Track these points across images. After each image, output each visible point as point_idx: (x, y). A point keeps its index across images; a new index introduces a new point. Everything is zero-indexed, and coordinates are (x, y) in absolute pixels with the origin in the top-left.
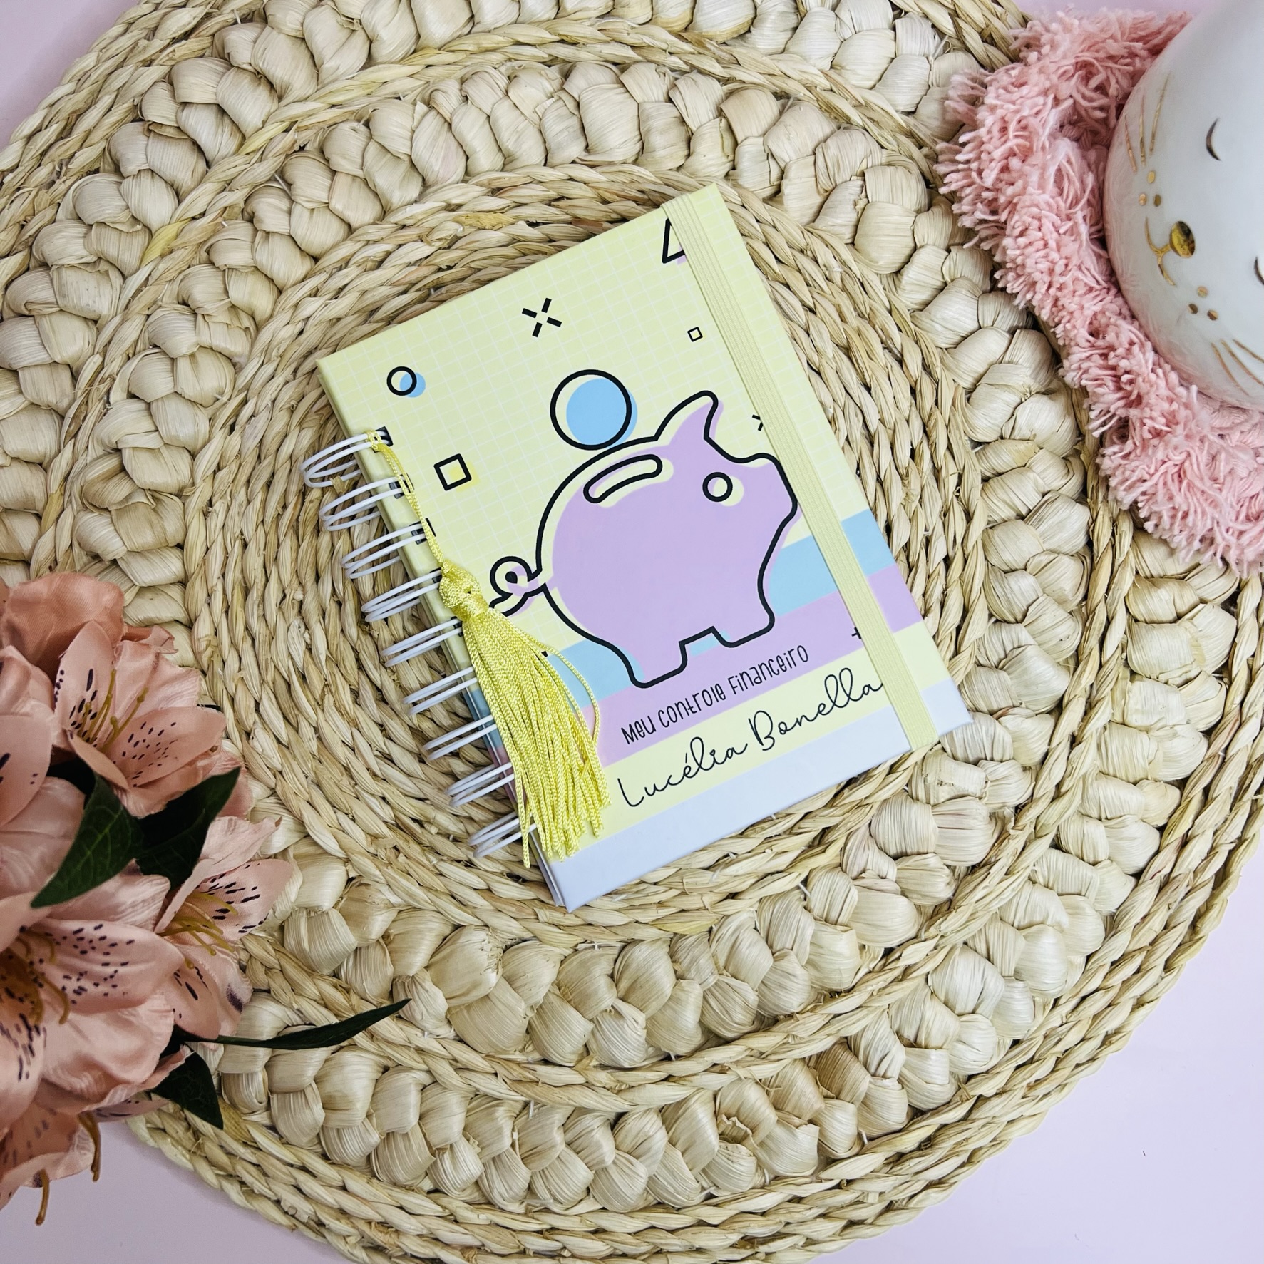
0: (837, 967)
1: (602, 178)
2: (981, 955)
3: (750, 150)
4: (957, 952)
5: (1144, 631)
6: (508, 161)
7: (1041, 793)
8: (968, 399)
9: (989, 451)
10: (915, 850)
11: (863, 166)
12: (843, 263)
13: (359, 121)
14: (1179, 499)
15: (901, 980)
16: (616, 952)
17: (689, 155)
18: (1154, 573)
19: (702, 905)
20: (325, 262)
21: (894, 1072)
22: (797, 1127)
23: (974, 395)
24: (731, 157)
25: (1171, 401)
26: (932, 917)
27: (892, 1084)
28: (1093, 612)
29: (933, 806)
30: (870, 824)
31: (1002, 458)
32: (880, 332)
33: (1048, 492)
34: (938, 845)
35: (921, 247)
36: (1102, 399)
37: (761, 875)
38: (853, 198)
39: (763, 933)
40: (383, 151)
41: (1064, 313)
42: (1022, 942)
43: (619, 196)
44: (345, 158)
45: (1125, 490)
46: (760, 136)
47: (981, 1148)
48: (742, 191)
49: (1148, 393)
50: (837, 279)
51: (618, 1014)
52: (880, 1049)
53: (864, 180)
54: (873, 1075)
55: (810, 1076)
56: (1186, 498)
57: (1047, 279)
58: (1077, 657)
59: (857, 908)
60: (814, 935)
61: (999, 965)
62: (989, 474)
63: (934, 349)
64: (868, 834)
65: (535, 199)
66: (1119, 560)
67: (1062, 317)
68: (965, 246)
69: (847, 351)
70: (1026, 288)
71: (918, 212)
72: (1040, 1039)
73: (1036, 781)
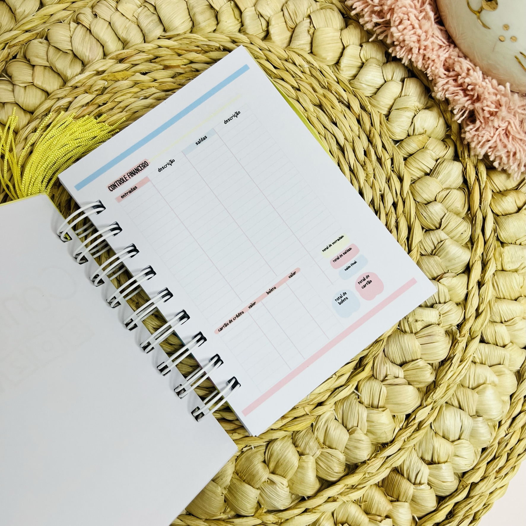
0: (383, 430)
1: (175, 43)
2: (456, 407)
3: (249, 14)
4: (444, 408)
5: (503, 220)
6: (125, 44)
7: (469, 315)
8: (387, 120)
9: (404, 144)
10: (410, 359)
11: (309, 12)
12: (308, 62)
13: (42, 38)
14: (510, 147)
15: (418, 430)
16: (264, 448)
17: (218, 24)
18: (501, 190)
19: (305, 413)
20: (37, 113)
21: (425, 480)
22: (380, 522)
23: (390, 117)
24: (240, 20)
25: (496, 95)
26: (426, 393)
27: (425, 487)
28: (475, 216)
29: (415, 334)
30: (384, 351)
31: (412, 146)
32: (335, 94)
33: (439, 159)
34: (422, 354)
35: (347, 46)
36: (459, 102)
37: (333, 390)
38: (307, 29)
39: (340, 421)
40: (58, 50)
41: (430, 62)
42: (476, 396)
43: (186, 51)
44: (38, 57)
45: (480, 148)
46: (252, 7)
47: (479, 511)
48: (249, 36)
49: (483, 93)
50: (307, 71)
51: (272, 482)
52: (415, 469)
53: (311, 19)
54: (414, 484)
55: (381, 492)
56: (514, 145)
57: (417, 45)
58: (472, 241)
59: (387, 397)
60: (368, 416)
61: (467, 410)
62: (406, 156)
63: (365, 98)
64: (384, 355)
65: (142, 61)
66: (483, 186)
67: (429, 64)
68: (370, 40)
69: (320, 106)
70: (407, 54)
71: (342, 30)
72: (496, 445)
73: (465, 309)
